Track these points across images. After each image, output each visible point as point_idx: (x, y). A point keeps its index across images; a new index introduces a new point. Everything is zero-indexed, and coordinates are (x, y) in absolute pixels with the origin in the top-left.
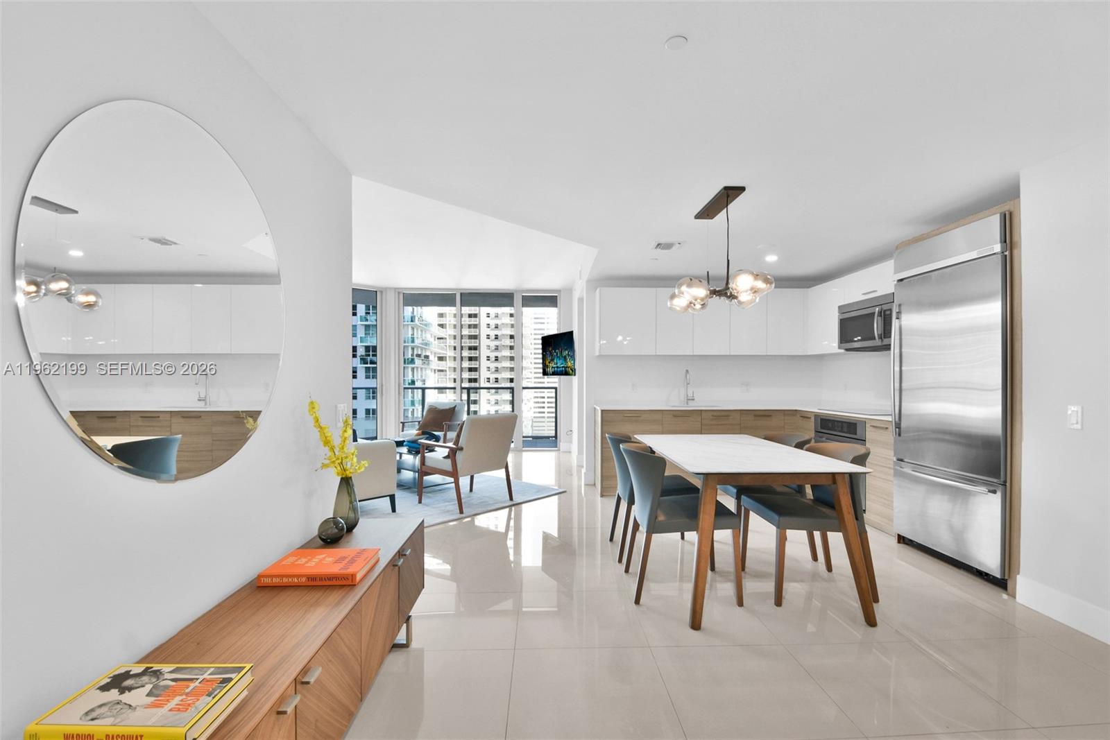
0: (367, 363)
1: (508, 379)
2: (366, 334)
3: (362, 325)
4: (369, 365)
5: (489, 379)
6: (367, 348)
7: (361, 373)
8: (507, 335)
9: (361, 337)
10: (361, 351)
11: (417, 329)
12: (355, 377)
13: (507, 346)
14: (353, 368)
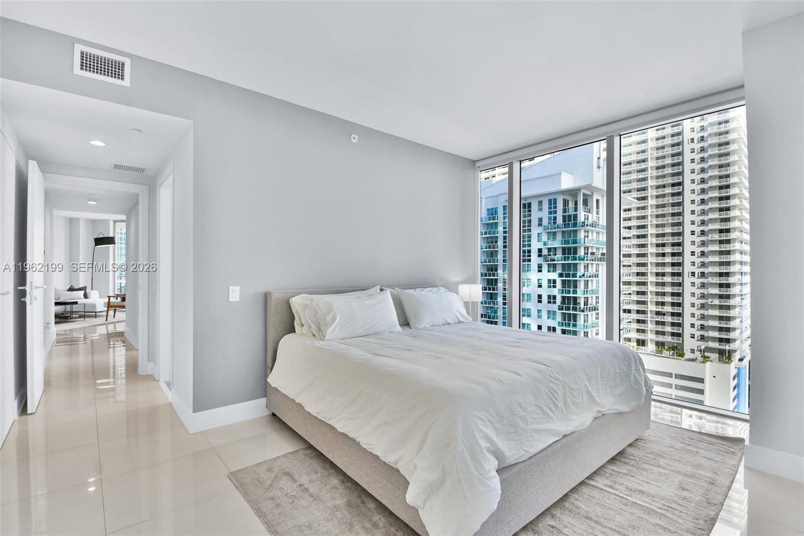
0: (548, 261)
1: (716, 273)
2: (548, 239)
3: (546, 232)
4: (549, 262)
5: (694, 273)
6: (549, 250)
7: (545, 268)
8: (716, 230)
9: (544, 242)
10: (545, 252)
11: (592, 232)
12: (540, 271)
13: (716, 241)
14: (538, 264)
